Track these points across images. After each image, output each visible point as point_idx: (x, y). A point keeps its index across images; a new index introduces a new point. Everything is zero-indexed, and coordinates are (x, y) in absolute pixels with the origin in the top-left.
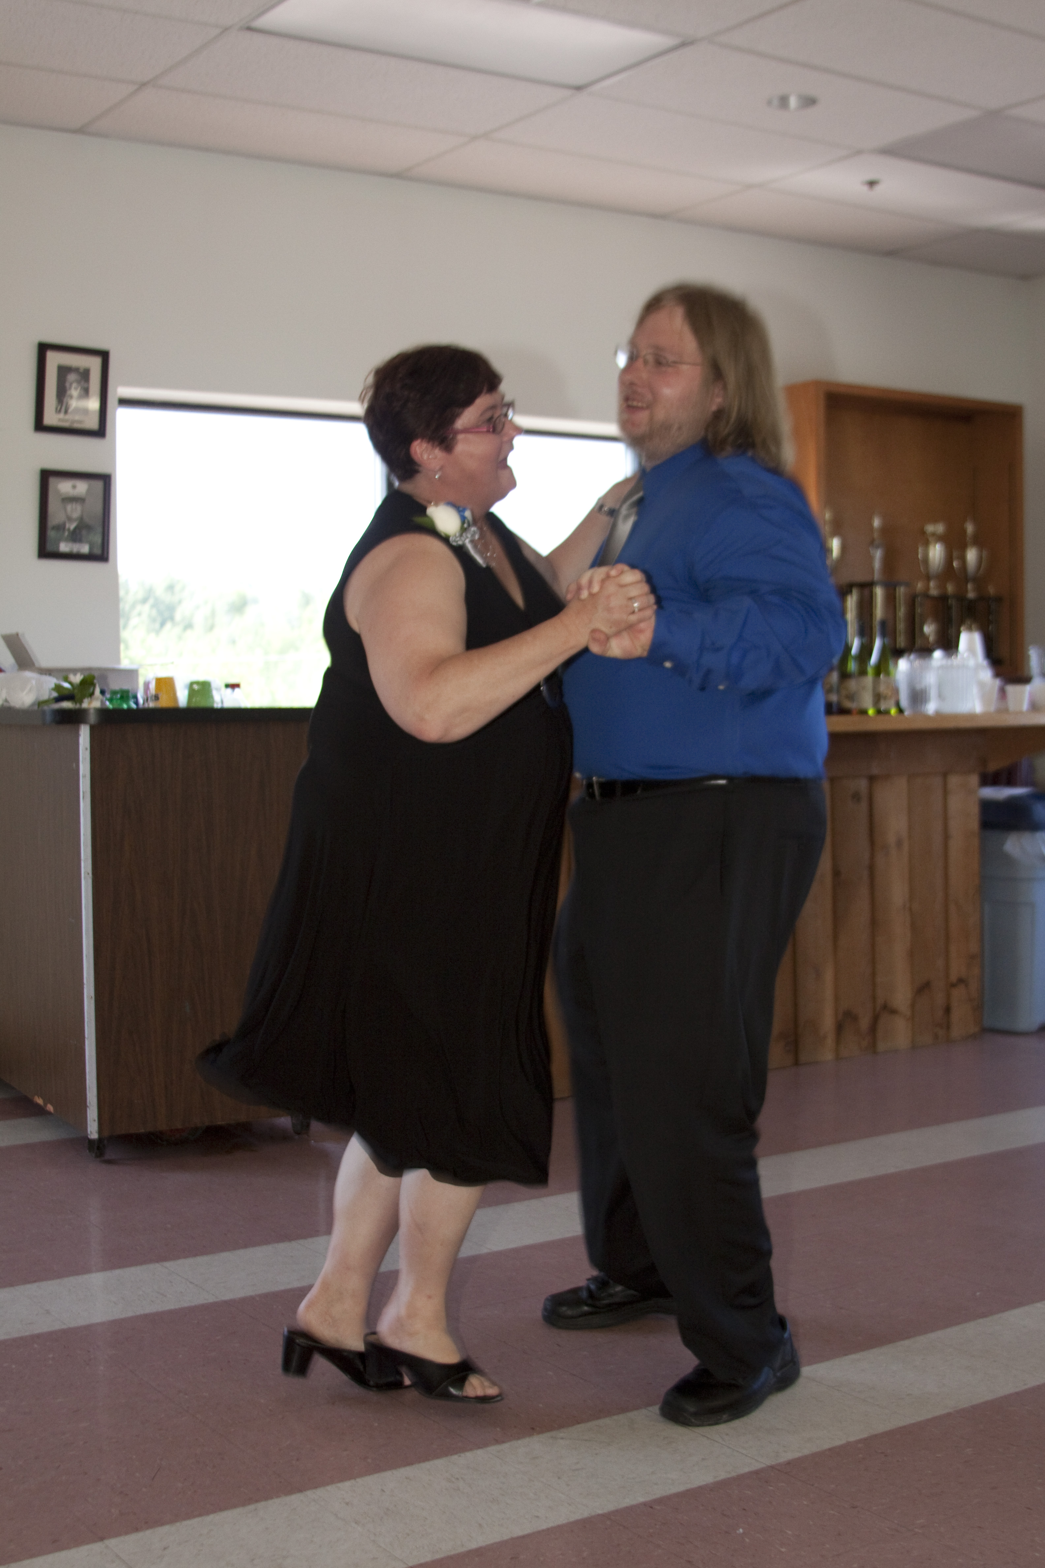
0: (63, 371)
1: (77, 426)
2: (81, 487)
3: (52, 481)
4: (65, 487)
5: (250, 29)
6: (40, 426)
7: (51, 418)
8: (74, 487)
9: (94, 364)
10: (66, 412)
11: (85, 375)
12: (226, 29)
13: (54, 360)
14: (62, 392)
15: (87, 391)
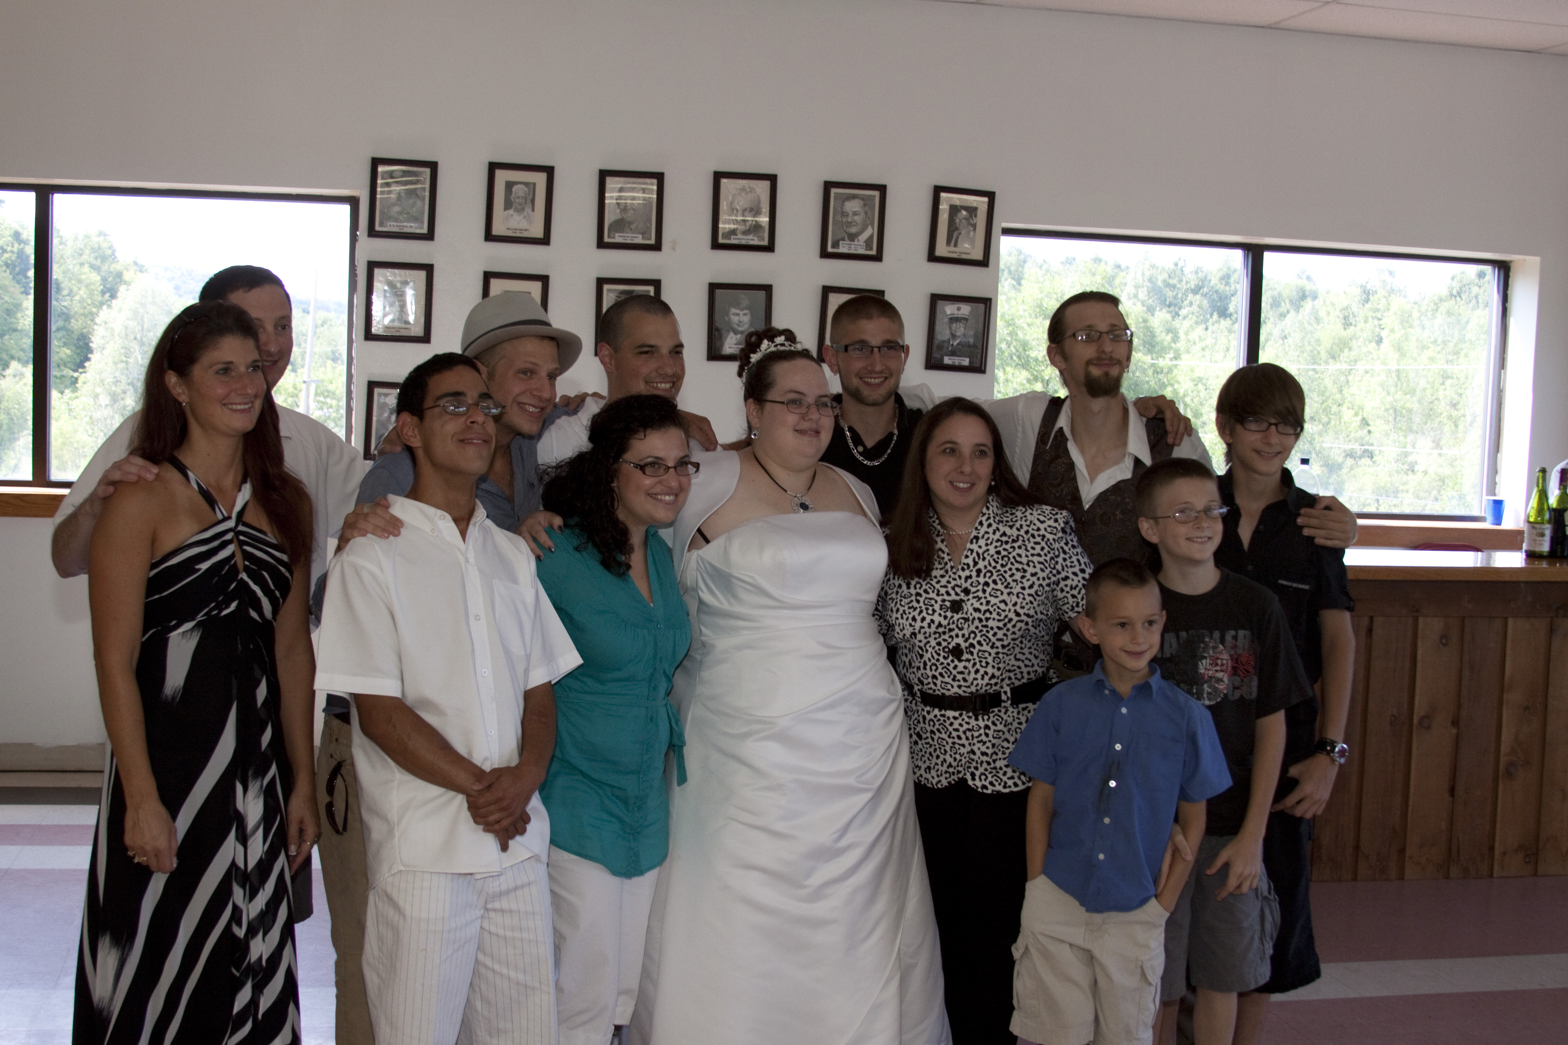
0: (954, 210)
1: (964, 257)
2: (965, 309)
3: (940, 303)
4: (950, 309)
6: (932, 257)
7: (942, 250)
8: (959, 309)
9: (982, 203)
10: (955, 245)
11: (973, 214)
13: (947, 200)
14: (952, 228)
15: (974, 226)
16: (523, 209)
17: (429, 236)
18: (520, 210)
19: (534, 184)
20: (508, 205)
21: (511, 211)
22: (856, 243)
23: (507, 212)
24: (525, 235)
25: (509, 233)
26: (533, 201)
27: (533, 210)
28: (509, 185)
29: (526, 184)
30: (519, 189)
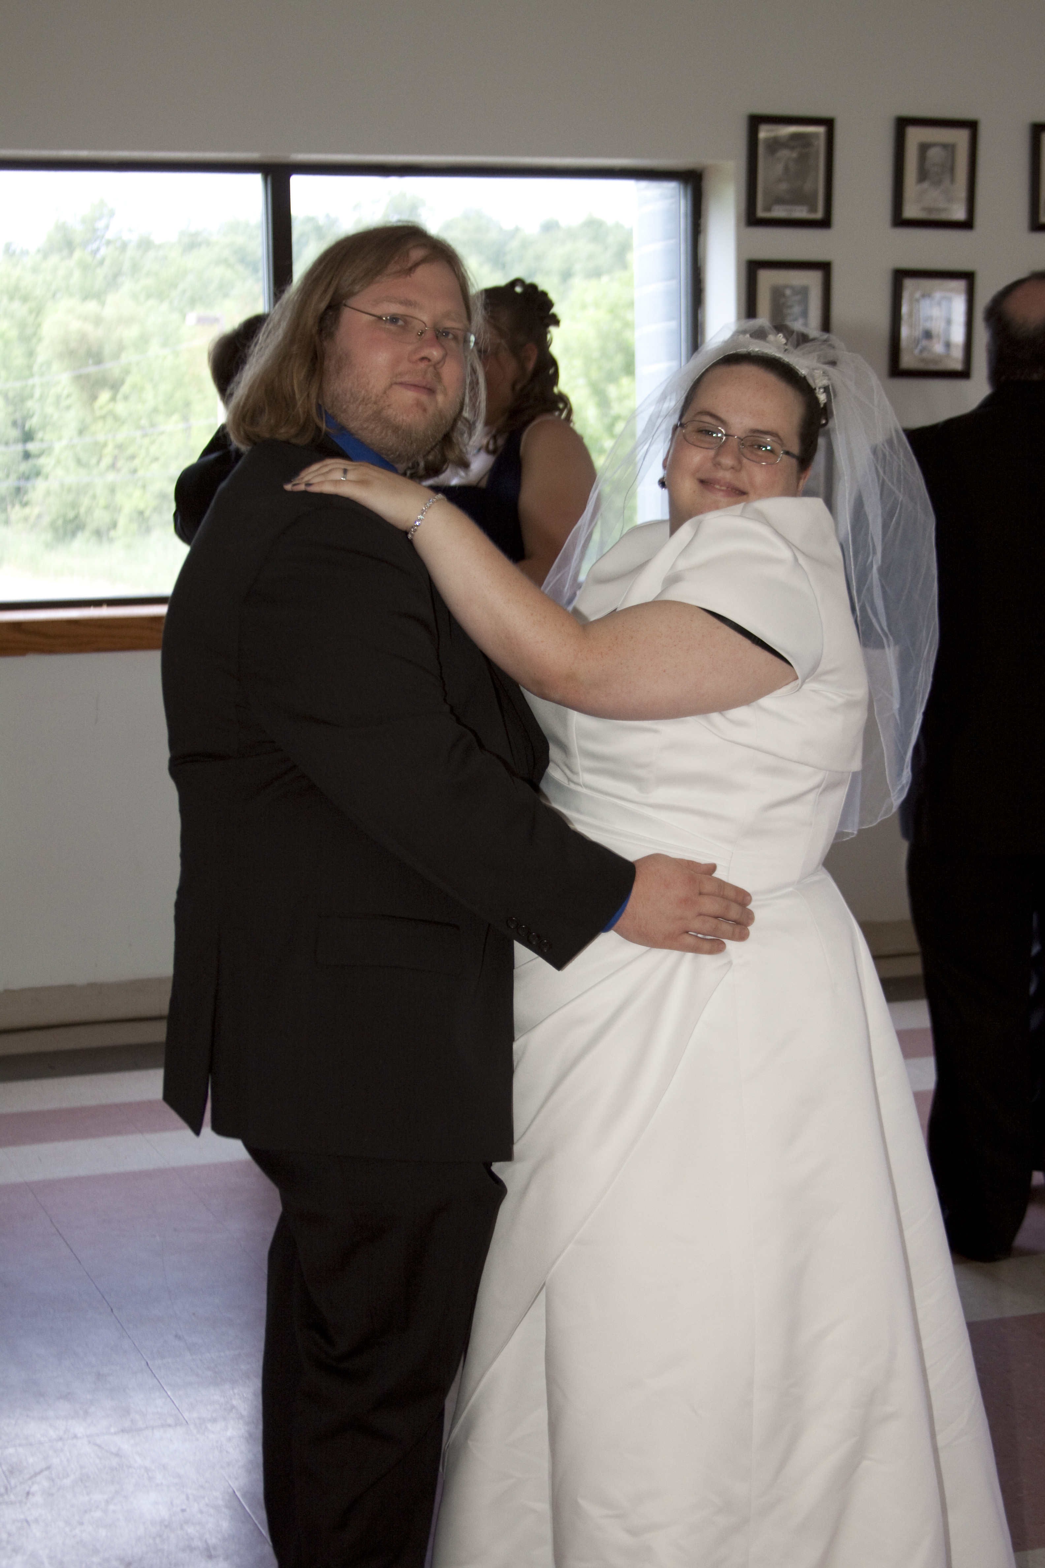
16: (941, 181)
17: (825, 223)
18: (938, 183)
19: (954, 146)
20: (923, 175)
21: (925, 185)
23: (922, 185)
24: (943, 216)
25: (926, 215)
26: (953, 170)
27: (953, 182)
28: (924, 148)
29: (945, 146)
30: (934, 154)
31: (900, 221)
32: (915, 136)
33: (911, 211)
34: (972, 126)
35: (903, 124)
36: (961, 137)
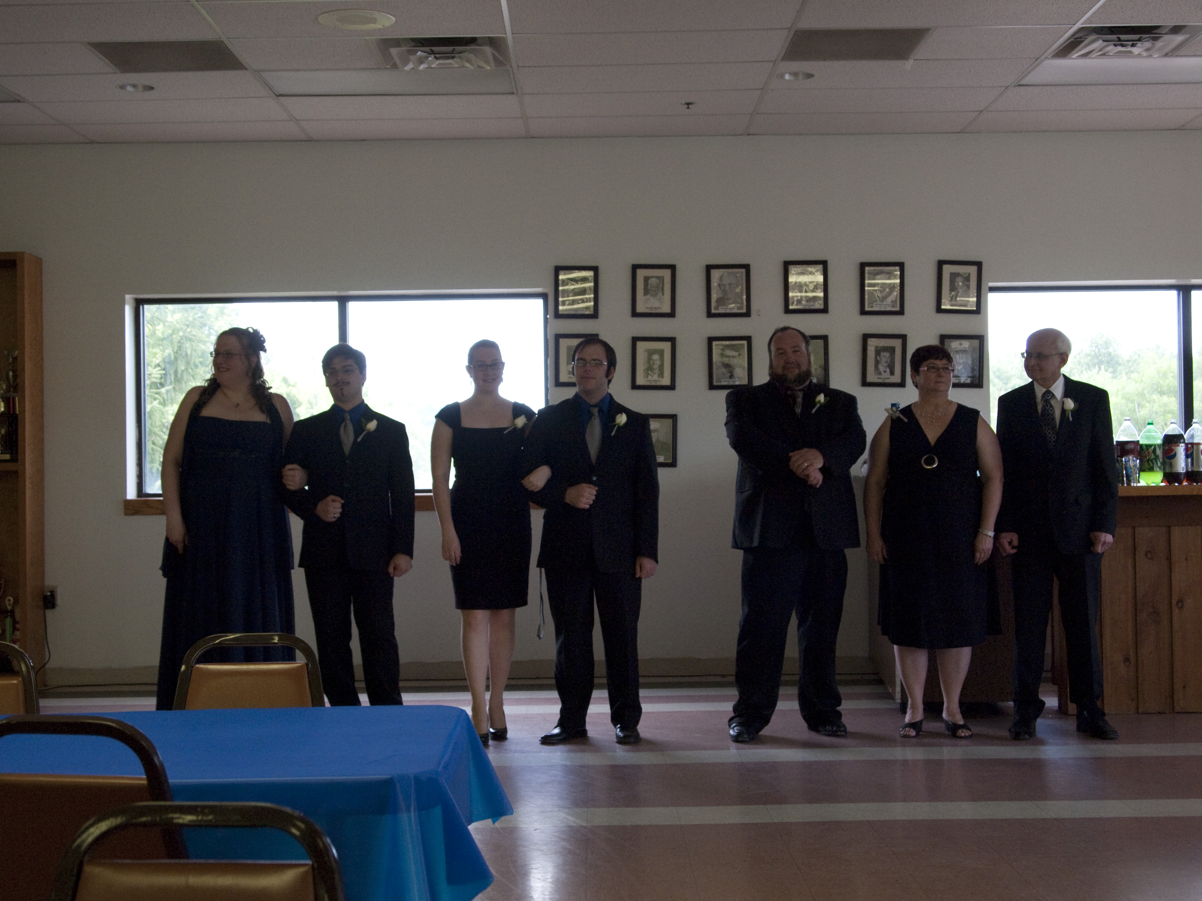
0: (954, 276)
1: (962, 308)
2: (966, 344)
4: (954, 345)
5: (1019, 85)
6: (939, 310)
8: (961, 344)
9: (972, 270)
10: (956, 301)
11: (967, 279)
12: (1007, 87)
13: (947, 270)
14: (953, 288)
15: (968, 287)
16: (656, 294)
17: (595, 315)
19: (663, 277)
20: (646, 292)
21: (648, 296)
22: (885, 303)
23: (646, 297)
24: (659, 311)
25: (648, 311)
26: (663, 289)
27: (663, 294)
28: (646, 279)
29: (656, 277)
30: (653, 281)
31: (635, 314)
32: (641, 274)
33: (640, 309)
34: (672, 268)
35: (635, 268)
36: (667, 274)
